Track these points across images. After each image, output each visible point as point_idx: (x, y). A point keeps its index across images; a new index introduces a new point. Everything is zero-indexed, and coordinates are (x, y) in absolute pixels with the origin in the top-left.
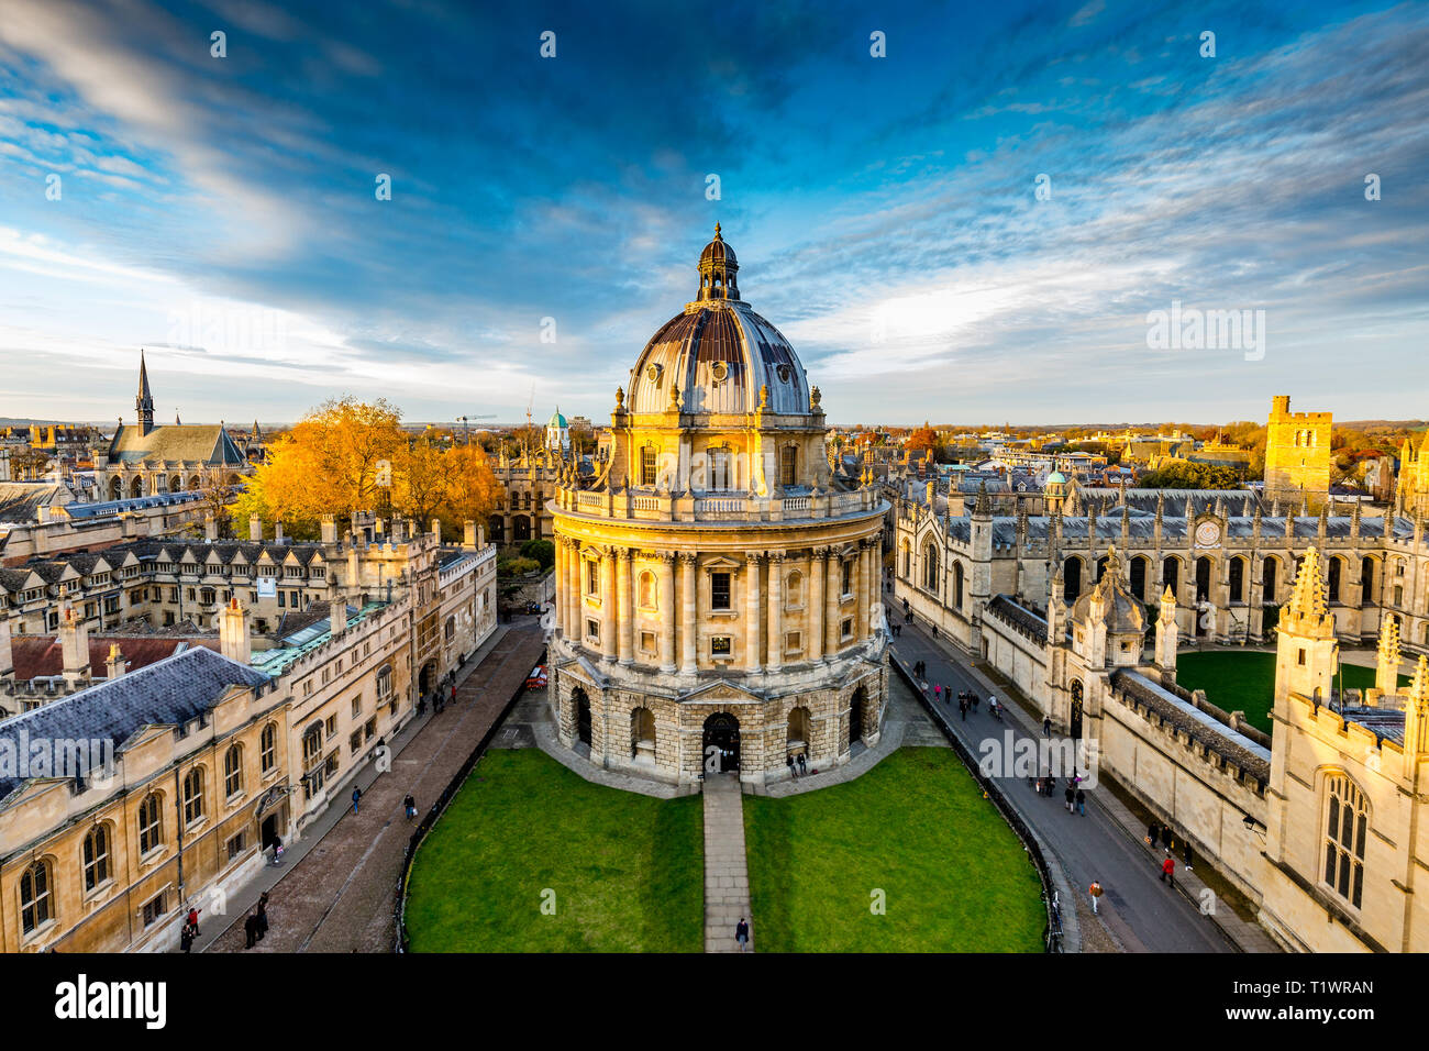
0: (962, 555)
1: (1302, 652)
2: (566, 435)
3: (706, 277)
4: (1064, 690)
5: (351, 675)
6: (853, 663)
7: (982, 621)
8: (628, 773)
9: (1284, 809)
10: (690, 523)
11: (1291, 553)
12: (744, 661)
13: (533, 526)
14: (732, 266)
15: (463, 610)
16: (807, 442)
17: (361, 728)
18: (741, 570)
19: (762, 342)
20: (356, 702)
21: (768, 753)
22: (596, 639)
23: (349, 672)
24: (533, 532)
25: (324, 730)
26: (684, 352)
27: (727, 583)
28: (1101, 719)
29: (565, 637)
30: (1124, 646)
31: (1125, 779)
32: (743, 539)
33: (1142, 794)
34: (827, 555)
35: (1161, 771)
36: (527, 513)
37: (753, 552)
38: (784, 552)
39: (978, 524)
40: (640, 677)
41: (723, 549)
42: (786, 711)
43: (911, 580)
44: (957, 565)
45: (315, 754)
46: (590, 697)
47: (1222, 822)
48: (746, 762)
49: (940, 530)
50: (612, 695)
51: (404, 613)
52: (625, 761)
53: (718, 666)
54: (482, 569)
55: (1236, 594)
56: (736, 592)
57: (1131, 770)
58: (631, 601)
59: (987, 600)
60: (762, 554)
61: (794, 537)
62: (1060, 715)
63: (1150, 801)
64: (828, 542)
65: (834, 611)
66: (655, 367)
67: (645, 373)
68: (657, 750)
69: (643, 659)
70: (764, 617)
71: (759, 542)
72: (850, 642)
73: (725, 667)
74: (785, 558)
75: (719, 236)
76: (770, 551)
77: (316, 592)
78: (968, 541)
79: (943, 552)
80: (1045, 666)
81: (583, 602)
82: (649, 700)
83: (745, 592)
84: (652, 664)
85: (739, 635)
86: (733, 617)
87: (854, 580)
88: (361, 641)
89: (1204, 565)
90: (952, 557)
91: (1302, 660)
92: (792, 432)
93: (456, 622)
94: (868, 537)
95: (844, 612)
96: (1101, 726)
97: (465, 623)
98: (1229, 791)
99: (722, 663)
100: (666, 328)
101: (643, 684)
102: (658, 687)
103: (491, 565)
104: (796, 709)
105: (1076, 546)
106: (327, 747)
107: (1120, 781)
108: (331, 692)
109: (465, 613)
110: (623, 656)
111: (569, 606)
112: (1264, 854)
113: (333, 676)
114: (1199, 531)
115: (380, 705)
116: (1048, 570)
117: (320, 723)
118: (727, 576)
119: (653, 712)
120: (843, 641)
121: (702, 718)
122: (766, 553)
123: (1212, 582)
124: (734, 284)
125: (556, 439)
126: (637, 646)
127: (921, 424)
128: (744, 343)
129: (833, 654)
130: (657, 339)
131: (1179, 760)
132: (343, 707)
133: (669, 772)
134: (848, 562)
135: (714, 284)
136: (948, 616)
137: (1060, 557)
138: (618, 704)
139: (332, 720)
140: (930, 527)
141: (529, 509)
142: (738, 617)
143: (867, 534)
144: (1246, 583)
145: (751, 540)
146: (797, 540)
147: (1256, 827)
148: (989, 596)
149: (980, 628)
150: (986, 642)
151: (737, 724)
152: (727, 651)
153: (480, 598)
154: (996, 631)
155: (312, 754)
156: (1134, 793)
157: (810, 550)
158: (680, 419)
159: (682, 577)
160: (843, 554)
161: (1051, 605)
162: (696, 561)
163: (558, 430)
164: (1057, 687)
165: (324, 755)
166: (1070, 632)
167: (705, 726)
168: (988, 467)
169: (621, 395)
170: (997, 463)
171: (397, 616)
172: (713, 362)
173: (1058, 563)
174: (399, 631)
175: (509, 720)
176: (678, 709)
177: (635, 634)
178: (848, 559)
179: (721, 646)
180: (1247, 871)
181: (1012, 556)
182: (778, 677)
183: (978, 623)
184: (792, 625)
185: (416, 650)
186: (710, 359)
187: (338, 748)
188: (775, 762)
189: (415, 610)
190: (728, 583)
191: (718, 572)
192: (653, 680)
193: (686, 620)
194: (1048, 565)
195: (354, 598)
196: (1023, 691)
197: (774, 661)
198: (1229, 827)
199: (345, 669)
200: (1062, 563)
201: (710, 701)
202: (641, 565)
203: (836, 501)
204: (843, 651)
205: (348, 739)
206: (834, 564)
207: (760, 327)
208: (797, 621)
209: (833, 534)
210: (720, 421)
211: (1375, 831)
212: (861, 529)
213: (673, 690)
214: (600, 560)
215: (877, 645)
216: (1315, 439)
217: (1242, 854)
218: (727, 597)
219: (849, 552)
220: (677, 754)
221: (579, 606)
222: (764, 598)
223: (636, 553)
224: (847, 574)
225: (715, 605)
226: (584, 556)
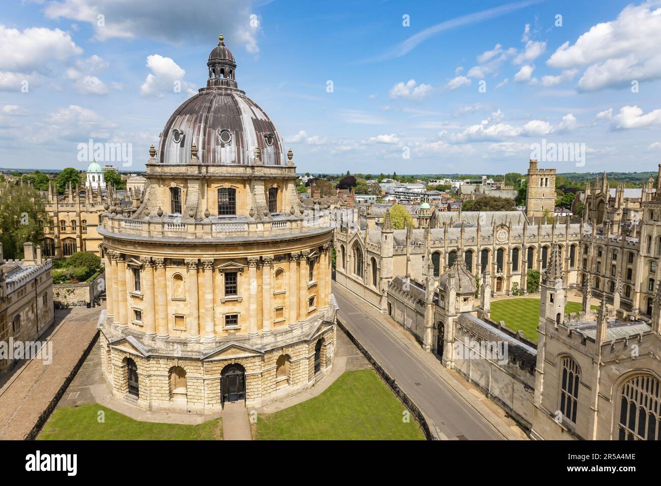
0: (376, 254)
1: (551, 296)
3: (214, 71)
4: (434, 327)
7: (388, 293)
8: (168, 411)
9: (543, 379)
10: (209, 240)
11: (540, 245)
12: (247, 328)
13: (78, 245)
14: (232, 65)
15: (27, 309)
16: (284, 184)
18: (244, 270)
19: (254, 118)
21: (264, 386)
22: (139, 322)
24: (78, 250)
27: (235, 279)
29: (116, 322)
30: (465, 300)
32: (245, 249)
33: (474, 380)
34: (300, 257)
35: (484, 366)
36: (74, 236)
37: (253, 258)
38: (273, 257)
39: (386, 234)
40: (175, 346)
41: (232, 256)
42: (275, 359)
43: (346, 270)
44: (373, 260)
46: (137, 363)
47: (513, 390)
48: (250, 394)
52: (166, 404)
53: (229, 334)
54: (41, 278)
55: (515, 268)
56: (241, 284)
58: (166, 294)
59: (391, 280)
60: (258, 259)
61: (279, 247)
63: (477, 384)
64: (300, 250)
65: (303, 292)
66: (179, 132)
67: (171, 135)
68: (188, 393)
69: (176, 335)
70: (260, 299)
71: (256, 251)
72: (314, 311)
73: (235, 334)
74: (274, 260)
75: (222, 44)
76: (263, 256)
78: (380, 245)
79: (365, 253)
80: (423, 316)
81: (129, 297)
82: (181, 361)
83: (247, 282)
84: (183, 336)
85: (243, 312)
86: (239, 300)
87: (314, 273)
89: (501, 251)
90: (370, 257)
91: (552, 301)
92: (275, 179)
94: (324, 245)
96: (453, 347)
97: (28, 319)
98: (517, 373)
99: (232, 331)
102: (188, 352)
103: (48, 275)
104: (282, 355)
105: (438, 246)
109: (28, 311)
110: (161, 333)
111: (117, 301)
114: (499, 235)
116: (423, 260)
118: (235, 274)
119: (185, 369)
120: (310, 310)
121: (220, 368)
122: (261, 257)
123: (504, 262)
125: (93, 181)
126: (172, 324)
127: (345, 173)
128: (242, 118)
129: (304, 320)
130: (180, 112)
133: (197, 406)
134: (312, 261)
135: (219, 76)
137: (429, 251)
138: (159, 366)
140: (356, 238)
141: (75, 233)
142: (242, 300)
144: (520, 262)
145: (251, 249)
146: (282, 249)
147: (529, 390)
148: (393, 277)
149: (387, 297)
150: (390, 305)
151: (242, 369)
152: (235, 322)
153: (40, 300)
154: (396, 299)
157: (289, 255)
159: (203, 277)
160: (309, 256)
162: (214, 264)
163: (96, 175)
164: (431, 326)
167: (221, 374)
172: (221, 130)
173: (428, 256)
175: (72, 386)
176: (202, 364)
177: (170, 317)
178: (312, 259)
179: (231, 320)
181: (403, 253)
182: (270, 337)
183: (386, 294)
184: (278, 303)
186: (219, 128)
188: (269, 391)
191: (228, 271)
192: (184, 348)
194: (423, 257)
197: (268, 326)
198: (517, 392)
200: (431, 256)
201: (225, 357)
202: (171, 271)
204: (310, 317)
206: (303, 262)
207: (252, 107)
208: (281, 300)
209: (304, 244)
210: (227, 170)
211: (582, 383)
212: (321, 240)
213: (199, 352)
214: (142, 267)
215: (330, 312)
216: (548, 183)
217: (523, 405)
218: (235, 287)
219: (312, 255)
220: (202, 395)
221: (125, 300)
222: (260, 287)
223: (169, 261)
224: (311, 268)
225: (227, 294)
226: (129, 265)
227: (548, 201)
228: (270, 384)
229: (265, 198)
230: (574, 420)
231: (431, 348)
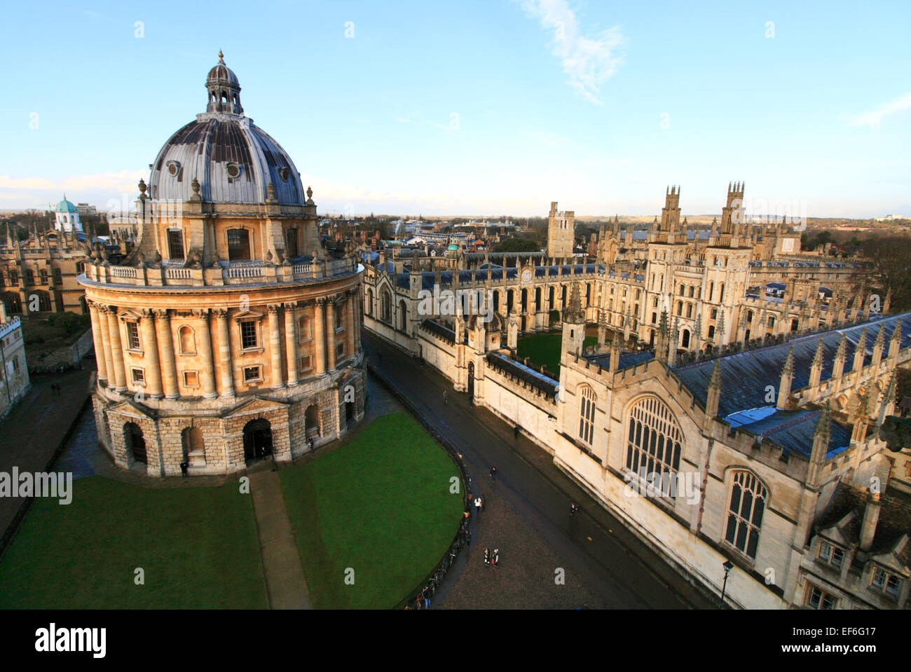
0: (405, 296)
1: (572, 331)
2: (76, 219)
3: (214, 93)
4: (464, 368)
6: (346, 371)
7: (418, 335)
9: (564, 407)
10: (220, 287)
11: (561, 284)
12: (270, 382)
13: (52, 299)
14: (236, 88)
16: (304, 225)
18: (263, 318)
19: (266, 150)
21: (293, 439)
22: (142, 383)
24: (53, 305)
26: (201, 153)
28: (483, 380)
29: (111, 386)
30: (493, 339)
31: (495, 410)
32: (264, 296)
33: (502, 415)
34: (326, 302)
35: (512, 401)
36: (45, 288)
37: (273, 305)
38: (296, 303)
39: (415, 277)
40: (187, 405)
42: (303, 409)
43: (374, 316)
44: (403, 303)
46: (142, 428)
47: (538, 420)
49: (391, 282)
50: (162, 422)
53: (251, 388)
54: (7, 340)
55: (538, 307)
56: (261, 334)
57: (498, 404)
58: (172, 349)
59: (420, 322)
60: (279, 305)
61: (302, 292)
63: (506, 418)
64: (326, 294)
65: (331, 339)
66: (175, 164)
67: (165, 168)
68: (207, 454)
69: (185, 391)
70: (283, 349)
71: (276, 297)
72: (344, 358)
73: (257, 387)
74: (297, 307)
75: (222, 62)
76: (285, 303)
78: (408, 287)
80: (454, 357)
81: (126, 355)
82: (195, 420)
83: (268, 334)
84: (196, 394)
85: (266, 364)
86: (260, 351)
87: (342, 318)
89: (525, 292)
90: (399, 299)
91: (572, 336)
92: (294, 218)
96: (483, 384)
98: (541, 405)
99: (254, 385)
100: (181, 132)
101: (190, 410)
102: (203, 410)
103: (16, 335)
104: (311, 407)
107: (493, 411)
110: (169, 391)
111: (112, 361)
112: (556, 431)
114: (523, 274)
118: (253, 323)
119: (200, 428)
120: (339, 358)
121: (242, 425)
122: (282, 304)
123: (528, 301)
124: (238, 101)
125: (65, 223)
126: (181, 383)
127: (369, 214)
128: (252, 149)
129: (332, 368)
130: (176, 140)
131: (519, 394)
133: (219, 468)
135: (221, 100)
136: (398, 335)
138: (170, 428)
140: (384, 280)
141: (46, 284)
142: (264, 351)
143: (350, 287)
144: (542, 301)
145: (271, 296)
146: (305, 294)
147: (553, 419)
148: (422, 320)
149: (417, 339)
150: (421, 347)
151: (269, 425)
152: (257, 375)
153: (10, 365)
154: (426, 340)
156: (499, 416)
157: (313, 300)
158: (203, 206)
159: (217, 327)
160: (337, 301)
161: (457, 321)
162: (228, 315)
163: (68, 215)
164: (461, 367)
166: (466, 336)
167: (244, 431)
168: (412, 242)
169: (142, 186)
170: (418, 239)
172: (226, 163)
176: (221, 422)
177: (179, 374)
178: (339, 305)
179: (251, 373)
180: (549, 441)
182: (296, 388)
183: (416, 337)
184: (304, 352)
186: (224, 160)
188: (298, 443)
190: (254, 329)
191: (246, 321)
192: (199, 406)
193: (222, 357)
196: (442, 373)
198: (542, 422)
201: (247, 413)
202: (177, 323)
203: (329, 266)
204: (339, 365)
206: (330, 308)
207: (263, 138)
208: (307, 349)
209: (329, 288)
210: (237, 209)
211: (598, 409)
213: (216, 410)
214: (139, 320)
215: (360, 358)
216: (567, 225)
217: (547, 433)
218: (254, 338)
219: (339, 300)
220: (223, 454)
221: (122, 359)
222: (283, 336)
223: (173, 313)
224: (339, 314)
225: (245, 345)
226: (122, 319)
227: (567, 242)
228: (300, 436)
229: (283, 240)
230: (591, 443)
231: (463, 387)
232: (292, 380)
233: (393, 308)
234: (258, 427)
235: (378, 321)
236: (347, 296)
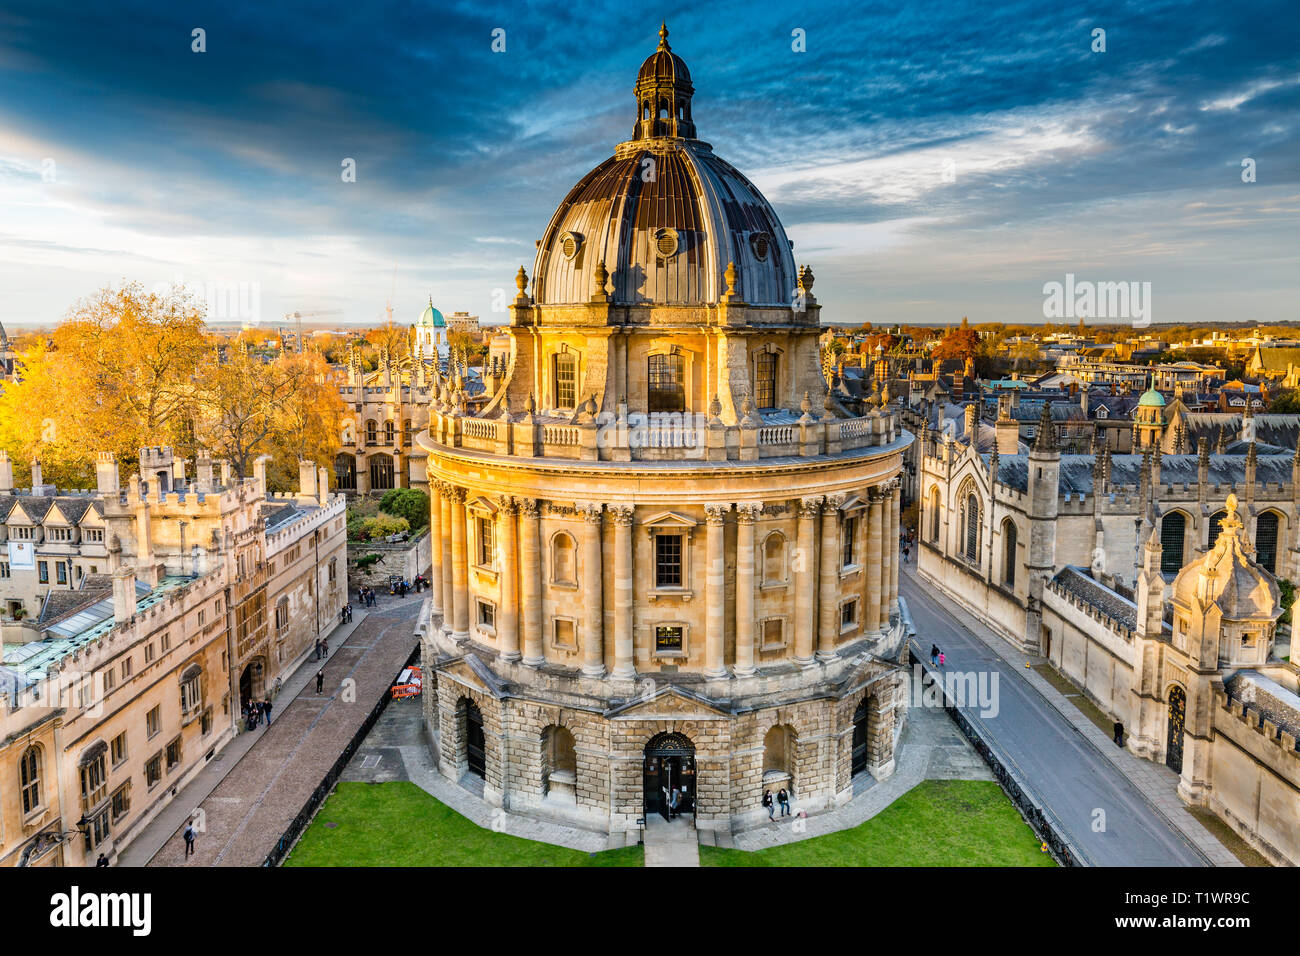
0: (1016, 509)
2: (444, 338)
3: (647, 105)
4: (1159, 700)
5: (145, 679)
6: (857, 662)
7: (1043, 604)
8: (538, 816)
10: (624, 464)
12: (702, 660)
13: (397, 469)
14: (685, 88)
15: (301, 587)
16: (793, 347)
17: (160, 752)
18: (697, 531)
19: (729, 200)
20: (153, 716)
21: (736, 792)
22: (490, 629)
23: (141, 675)
24: (397, 479)
25: (108, 755)
26: (614, 215)
28: (1210, 741)
29: (446, 626)
30: (1246, 638)
32: (699, 487)
33: (1264, 844)
34: (822, 507)
35: (1294, 813)
36: (389, 451)
37: (716, 505)
38: (760, 508)
39: (1039, 465)
40: (554, 683)
41: (671, 502)
42: (761, 731)
43: (941, 546)
44: (1009, 525)
45: (97, 788)
46: (483, 711)
48: (704, 802)
49: (984, 474)
50: (513, 707)
51: (217, 592)
52: (534, 800)
53: (665, 667)
54: (326, 530)
56: (691, 563)
57: (1251, 812)
58: (539, 573)
59: (1051, 575)
60: (728, 508)
61: (773, 484)
62: (1152, 735)
64: (823, 491)
65: (830, 588)
66: (572, 237)
67: (558, 246)
68: (579, 784)
69: (557, 658)
70: (732, 598)
71: (723, 490)
72: (854, 634)
73: (675, 668)
74: (762, 513)
75: (666, 44)
76: (739, 503)
77: (93, 562)
78: (1023, 490)
79: (988, 505)
80: (1131, 667)
81: (472, 575)
82: (566, 715)
83: (704, 562)
84: (571, 664)
85: (695, 623)
86: (686, 598)
87: (860, 546)
88: (157, 631)
90: (1000, 513)
92: (771, 332)
93: (291, 604)
94: (880, 484)
95: (845, 590)
96: (1210, 751)
97: (303, 607)
99: (670, 662)
100: (589, 180)
101: (558, 692)
102: (579, 696)
103: (338, 524)
104: (777, 726)
105: (1179, 497)
106: (113, 779)
107: (1234, 828)
108: (117, 701)
109: (302, 592)
110: (530, 654)
111: (451, 583)
113: (119, 680)
115: (185, 721)
116: (1138, 531)
117: (102, 746)
118: (678, 539)
119: (573, 731)
120: (844, 631)
121: (642, 740)
122: (734, 506)
124: (688, 114)
125: (428, 343)
126: (549, 638)
128: (702, 201)
129: (830, 651)
130: (576, 197)
132: (133, 722)
133: (595, 815)
134: (852, 520)
135: (658, 115)
136: (994, 596)
137: (1156, 511)
138: (523, 720)
139: (119, 741)
140: (969, 469)
141: (392, 445)
142: (693, 597)
143: (880, 478)
145: (713, 487)
146: (778, 488)
148: (1053, 568)
149: (1040, 614)
150: (1048, 633)
151: (691, 748)
152: (678, 645)
153: (324, 571)
154: (1063, 618)
155: (92, 788)
156: (1254, 845)
157: (797, 502)
158: (610, 313)
159: (613, 541)
160: (845, 508)
161: (1142, 580)
162: (634, 520)
163: (432, 331)
164: (1149, 696)
165: (110, 790)
166: (1169, 619)
167: (645, 751)
168: (1053, 383)
169: (523, 279)
170: (1065, 377)
171: (207, 595)
172: (656, 230)
173: (1153, 521)
174: (211, 617)
175: (369, 743)
176: (607, 726)
177: (547, 622)
178: (851, 516)
179: (669, 639)
181: (1086, 512)
182: (751, 683)
183: (1037, 606)
184: (771, 609)
185: (235, 645)
186: (652, 225)
187: (129, 780)
188: (747, 802)
189: (232, 588)
190: (678, 550)
191: (665, 533)
192: (572, 687)
193: (619, 603)
194: (1138, 523)
195: (145, 570)
196: (1098, 701)
199: (136, 670)
200: (1159, 521)
201: (653, 717)
202: (552, 523)
203: (835, 431)
204: (843, 646)
205: (142, 768)
206: (831, 521)
207: (725, 178)
208: (778, 603)
209: (831, 479)
212: (871, 472)
213: (601, 701)
214: (494, 516)
215: (892, 639)
218: (678, 569)
219: (853, 506)
220: (606, 791)
221: (466, 582)
222: (731, 571)
223: (547, 506)
224: (850, 537)
225: (660, 581)
226: (472, 511)
228: (753, 786)
231: (1151, 748)
232: (745, 664)
233: (986, 534)
234: (671, 748)
235: (949, 559)
236: (871, 499)
